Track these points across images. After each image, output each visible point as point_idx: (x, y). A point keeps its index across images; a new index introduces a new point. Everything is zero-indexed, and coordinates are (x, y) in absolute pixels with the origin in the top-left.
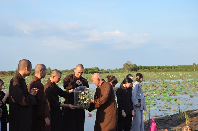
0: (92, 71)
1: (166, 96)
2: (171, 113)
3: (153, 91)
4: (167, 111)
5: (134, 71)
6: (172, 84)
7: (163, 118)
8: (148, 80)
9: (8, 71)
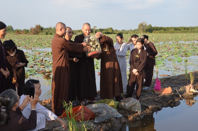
0: (106, 31)
1: (177, 57)
2: (179, 73)
3: (165, 52)
4: (175, 72)
5: (149, 32)
6: (185, 46)
7: (169, 78)
8: (162, 41)
9: (23, 30)
